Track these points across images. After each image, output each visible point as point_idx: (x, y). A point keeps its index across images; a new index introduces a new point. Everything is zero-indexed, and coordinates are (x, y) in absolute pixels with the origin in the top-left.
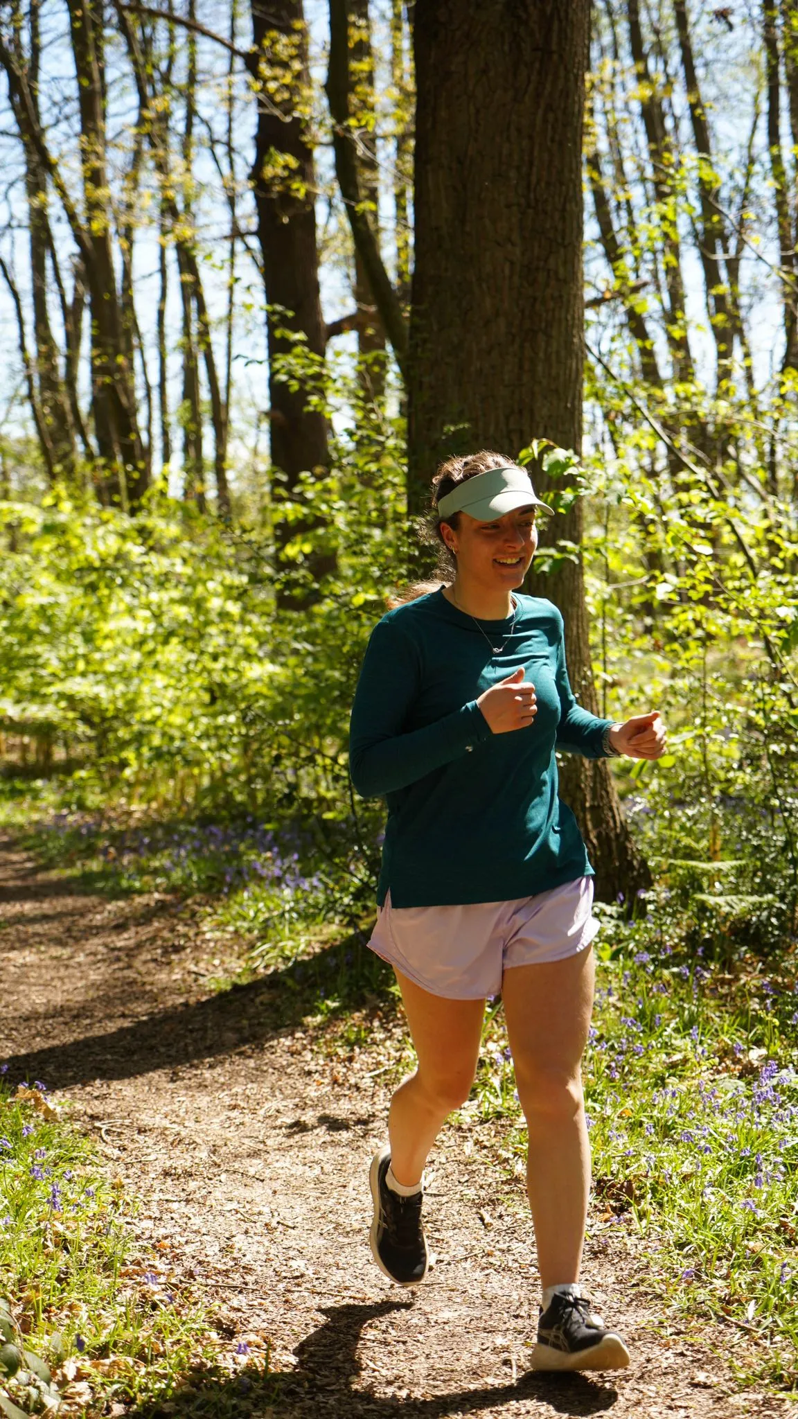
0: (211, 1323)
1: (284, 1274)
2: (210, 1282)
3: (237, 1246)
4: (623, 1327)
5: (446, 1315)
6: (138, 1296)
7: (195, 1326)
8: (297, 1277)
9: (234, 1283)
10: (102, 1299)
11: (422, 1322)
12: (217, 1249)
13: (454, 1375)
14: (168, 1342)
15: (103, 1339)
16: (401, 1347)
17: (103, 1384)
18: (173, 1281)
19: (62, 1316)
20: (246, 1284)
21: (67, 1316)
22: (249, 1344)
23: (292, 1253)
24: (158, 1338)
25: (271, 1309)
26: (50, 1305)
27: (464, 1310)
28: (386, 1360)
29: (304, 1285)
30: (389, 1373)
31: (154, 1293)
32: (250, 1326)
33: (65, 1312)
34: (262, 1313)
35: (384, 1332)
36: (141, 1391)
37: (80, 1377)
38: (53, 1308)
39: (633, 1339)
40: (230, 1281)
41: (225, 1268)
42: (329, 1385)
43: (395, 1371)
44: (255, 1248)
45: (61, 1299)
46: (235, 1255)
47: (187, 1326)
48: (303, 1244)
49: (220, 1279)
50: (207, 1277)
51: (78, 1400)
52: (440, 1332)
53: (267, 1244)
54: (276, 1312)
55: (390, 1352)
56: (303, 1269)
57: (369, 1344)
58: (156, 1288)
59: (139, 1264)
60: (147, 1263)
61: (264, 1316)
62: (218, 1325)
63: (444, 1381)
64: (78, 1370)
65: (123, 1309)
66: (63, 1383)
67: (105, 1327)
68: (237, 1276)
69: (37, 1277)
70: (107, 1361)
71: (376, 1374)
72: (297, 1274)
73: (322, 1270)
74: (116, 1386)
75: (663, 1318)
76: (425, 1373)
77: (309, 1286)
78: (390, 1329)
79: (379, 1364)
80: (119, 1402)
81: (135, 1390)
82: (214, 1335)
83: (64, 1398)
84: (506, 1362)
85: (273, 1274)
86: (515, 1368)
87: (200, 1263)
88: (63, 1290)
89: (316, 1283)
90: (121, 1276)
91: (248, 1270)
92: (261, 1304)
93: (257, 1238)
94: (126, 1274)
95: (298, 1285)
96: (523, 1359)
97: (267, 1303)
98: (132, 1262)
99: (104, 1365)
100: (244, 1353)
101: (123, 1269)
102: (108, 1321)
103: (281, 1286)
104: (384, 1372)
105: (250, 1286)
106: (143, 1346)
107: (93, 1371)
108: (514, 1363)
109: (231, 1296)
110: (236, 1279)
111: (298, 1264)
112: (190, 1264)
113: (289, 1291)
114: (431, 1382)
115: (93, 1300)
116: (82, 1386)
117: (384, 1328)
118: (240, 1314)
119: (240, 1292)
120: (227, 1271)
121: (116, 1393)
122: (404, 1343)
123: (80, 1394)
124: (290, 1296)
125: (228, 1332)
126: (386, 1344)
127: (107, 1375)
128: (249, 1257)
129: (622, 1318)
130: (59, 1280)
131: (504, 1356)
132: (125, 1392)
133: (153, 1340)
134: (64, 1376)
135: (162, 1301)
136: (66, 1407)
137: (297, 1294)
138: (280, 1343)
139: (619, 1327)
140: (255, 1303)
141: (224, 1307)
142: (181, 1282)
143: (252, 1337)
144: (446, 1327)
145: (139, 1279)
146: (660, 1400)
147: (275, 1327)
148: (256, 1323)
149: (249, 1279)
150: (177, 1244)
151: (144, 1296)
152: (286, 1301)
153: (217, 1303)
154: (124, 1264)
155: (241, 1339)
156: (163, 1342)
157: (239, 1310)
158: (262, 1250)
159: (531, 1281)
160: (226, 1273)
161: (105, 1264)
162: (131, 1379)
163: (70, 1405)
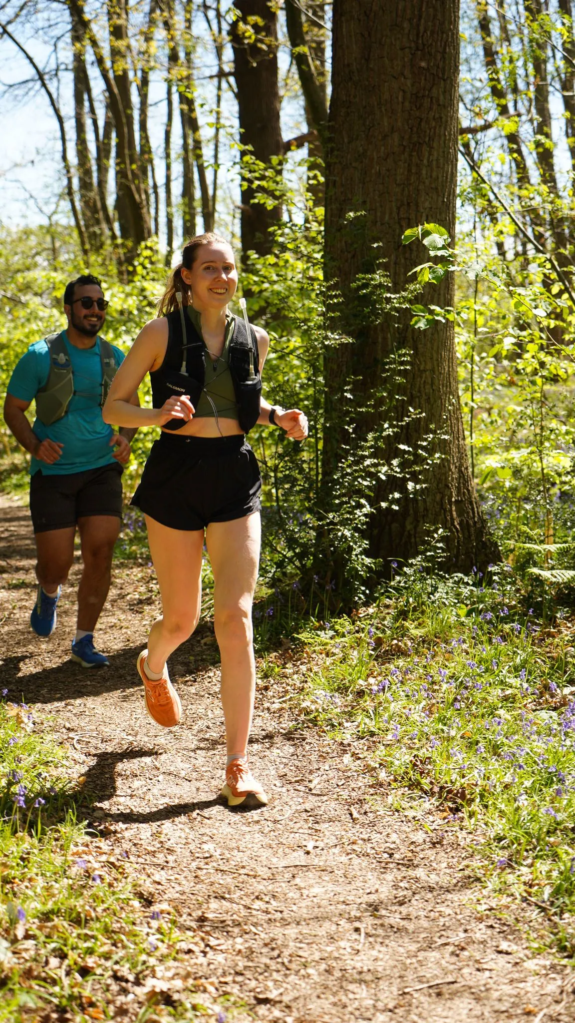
0: (135, 894)
1: (197, 855)
2: (140, 860)
3: (164, 832)
4: (449, 903)
5: (316, 890)
6: (82, 871)
7: (122, 897)
8: (207, 858)
9: (159, 862)
10: (55, 874)
11: (297, 896)
12: (150, 833)
13: (316, 940)
14: (99, 909)
15: (50, 905)
16: (278, 915)
17: (44, 942)
18: (112, 859)
19: (23, 886)
20: (167, 862)
21: (27, 887)
22: (162, 912)
23: (205, 838)
24: (91, 906)
25: (184, 882)
26: (14, 878)
27: (330, 887)
28: (265, 925)
29: (212, 864)
30: (267, 936)
31: (95, 869)
32: (166, 897)
33: (26, 883)
34: (176, 886)
35: (267, 902)
36: (73, 949)
37: (27, 937)
38: (17, 880)
39: (456, 913)
40: (155, 860)
41: (153, 849)
42: (219, 945)
43: (271, 935)
44: (178, 833)
45: (23, 874)
46: (161, 839)
47: (117, 896)
48: (215, 831)
49: (148, 857)
50: (139, 856)
51: (24, 954)
52: (309, 904)
53: (187, 830)
54: (187, 886)
55: (270, 920)
56: (212, 851)
57: (254, 912)
58: (97, 865)
59: (87, 846)
60: (94, 844)
61: (178, 888)
62: (140, 896)
63: (308, 944)
64: (27, 931)
65: (71, 882)
66: (15, 941)
67: (54, 896)
68: (161, 856)
69: (6, 856)
70: (49, 924)
71: (257, 937)
72: (207, 855)
73: (226, 852)
74: (53, 945)
75: (480, 897)
76: (294, 936)
77: (215, 864)
78: (272, 901)
79: (260, 928)
80: (55, 957)
81: (69, 947)
82: (136, 903)
83: (14, 953)
84: (357, 930)
85: (188, 854)
86: (363, 935)
87: (135, 845)
88: (25, 866)
89: (221, 862)
90: (73, 854)
91: (170, 851)
92: (176, 879)
93: (181, 826)
94: (77, 854)
95: (207, 864)
96: (370, 927)
97: (181, 878)
98: (83, 844)
99: (47, 927)
100: (158, 919)
101: (75, 850)
102: (56, 892)
103: (194, 865)
104: (263, 935)
105: (171, 864)
106: (79, 913)
107: (38, 933)
108: (362, 930)
109: (155, 872)
110: (160, 858)
111: (209, 847)
112: (126, 845)
113: (199, 868)
114: (298, 945)
115: (48, 874)
116: (30, 943)
117: (267, 899)
118: (159, 887)
119: (162, 869)
120: (155, 852)
121: (54, 950)
122: (281, 912)
123: (26, 950)
124: (199, 873)
125: (148, 902)
126: (267, 912)
127: (48, 937)
128: (171, 841)
129: (449, 896)
130: (22, 859)
131: (357, 924)
132: (61, 949)
133: (87, 908)
134: (15, 936)
135: (100, 876)
136: (16, 960)
137: (205, 871)
138: (186, 910)
139: (446, 903)
140: (172, 878)
141: (149, 881)
142: (118, 860)
143: (165, 906)
144: (315, 900)
145: (86, 857)
146: (471, 963)
147: (184, 897)
148: (171, 894)
149: (171, 858)
150: (119, 830)
151: (87, 872)
152: (196, 877)
153: (144, 877)
154: (76, 845)
155: (156, 908)
156: (95, 910)
157: (159, 883)
158: (183, 836)
159: (383, 865)
160: (153, 854)
161: (62, 845)
162: (66, 940)
163: (18, 958)
